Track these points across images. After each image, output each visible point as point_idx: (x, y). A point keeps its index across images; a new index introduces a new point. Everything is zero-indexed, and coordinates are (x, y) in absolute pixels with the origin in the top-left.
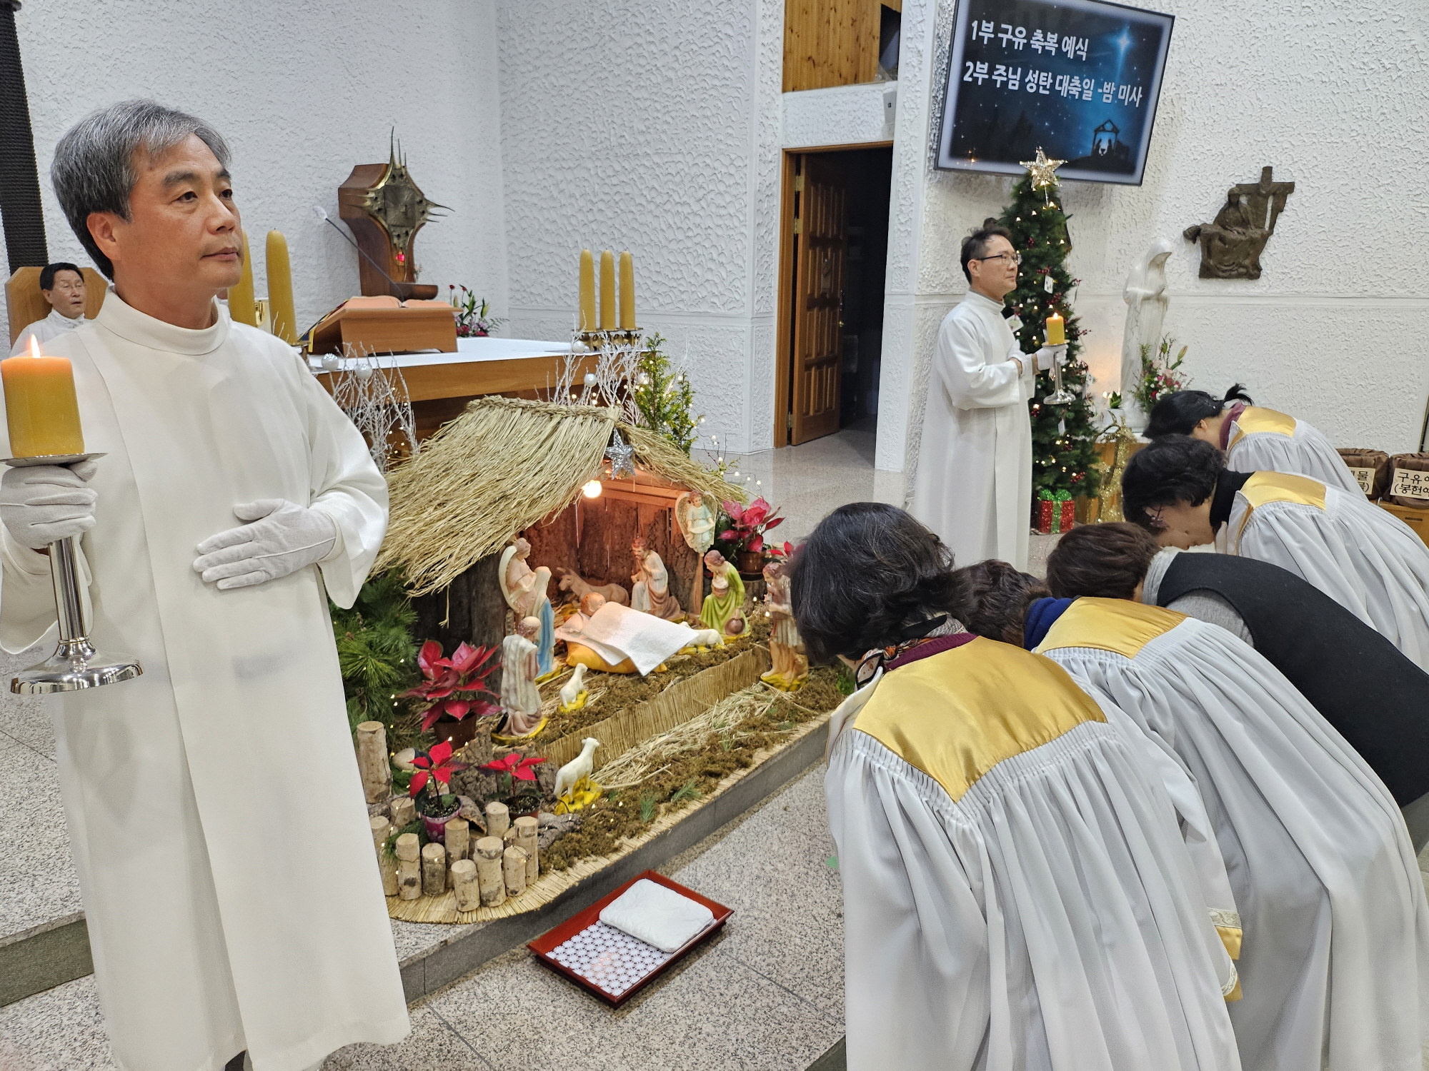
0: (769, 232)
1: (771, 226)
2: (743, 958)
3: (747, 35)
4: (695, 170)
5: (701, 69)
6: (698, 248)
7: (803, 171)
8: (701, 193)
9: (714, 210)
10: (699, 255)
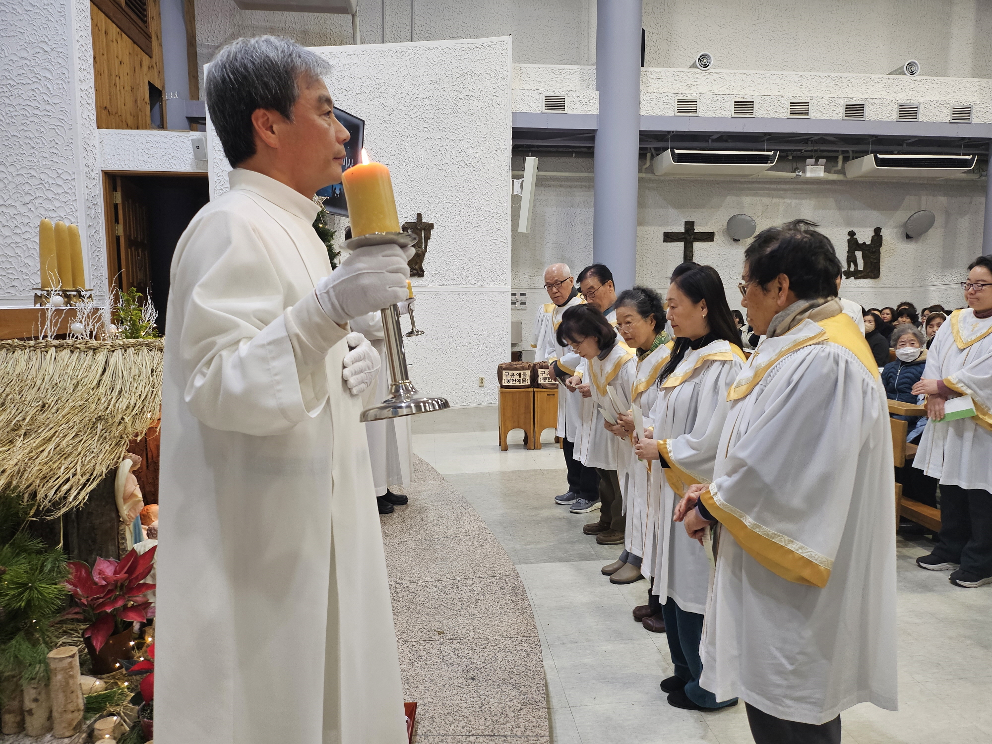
0: (97, 232)
1: (98, 228)
2: (442, 732)
3: (66, 80)
4: (19, 180)
5: (21, 101)
6: (27, 243)
7: (119, 189)
8: (27, 199)
9: (43, 213)
10: (29, 249)
